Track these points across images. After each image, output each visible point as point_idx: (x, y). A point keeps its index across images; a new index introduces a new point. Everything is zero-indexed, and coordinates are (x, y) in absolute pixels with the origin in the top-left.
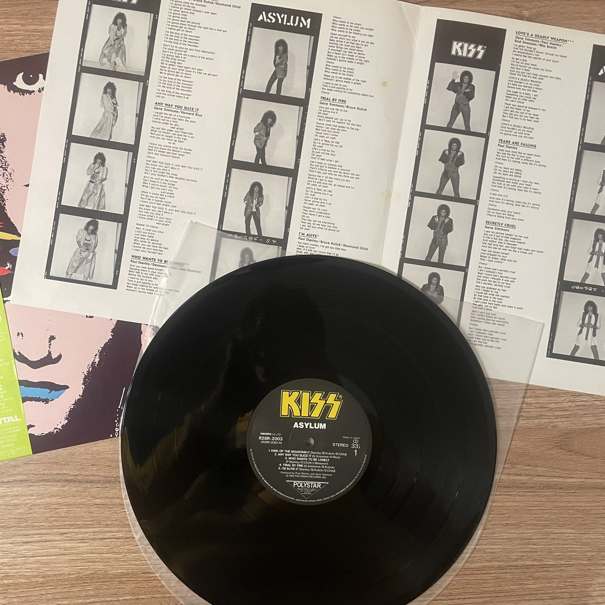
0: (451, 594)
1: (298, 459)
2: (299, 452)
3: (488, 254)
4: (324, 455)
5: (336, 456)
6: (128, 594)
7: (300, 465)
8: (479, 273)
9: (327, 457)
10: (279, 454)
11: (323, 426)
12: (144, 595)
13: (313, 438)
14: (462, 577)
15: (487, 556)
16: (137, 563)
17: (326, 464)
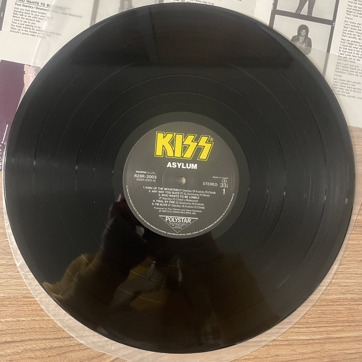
0: (307, 323)
1: (170, 196)
2: (171, 189)
3: (353, 10)
4: (194, 193)
5: (206, 194)
6: (9, 317)
7: (172, 202)
8: (345, 27)
9: (198, 195)
10: (153, 191)
11: (194, 166)
12: (25, 317)
13: (185, 178)
14: (318, 308)
15: (342, 289)
16: (18, 288)
17: (196, 201)
